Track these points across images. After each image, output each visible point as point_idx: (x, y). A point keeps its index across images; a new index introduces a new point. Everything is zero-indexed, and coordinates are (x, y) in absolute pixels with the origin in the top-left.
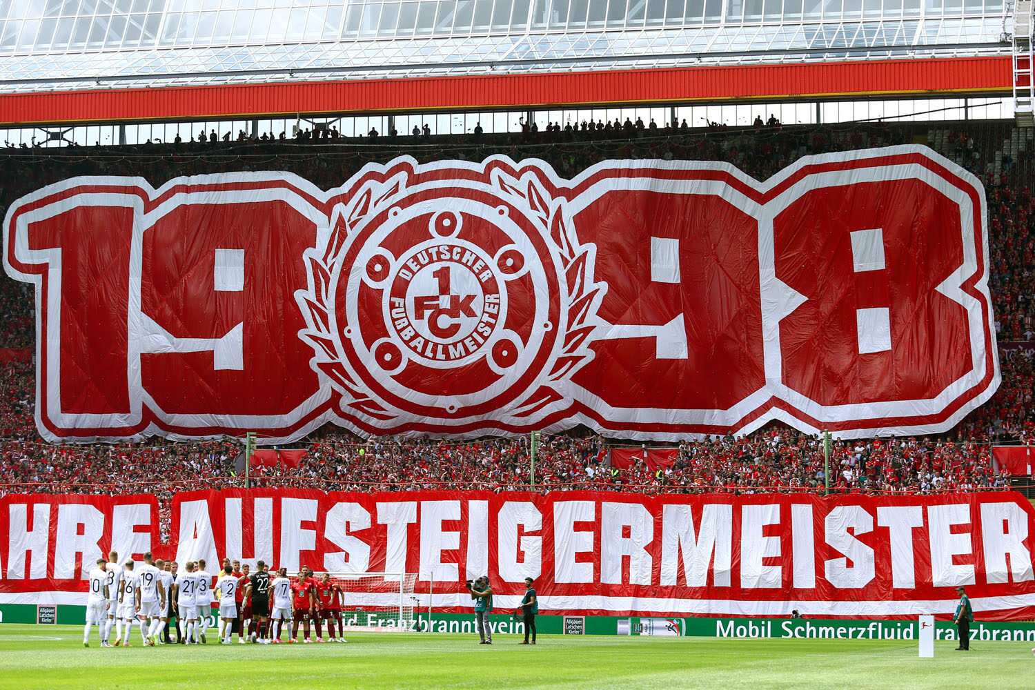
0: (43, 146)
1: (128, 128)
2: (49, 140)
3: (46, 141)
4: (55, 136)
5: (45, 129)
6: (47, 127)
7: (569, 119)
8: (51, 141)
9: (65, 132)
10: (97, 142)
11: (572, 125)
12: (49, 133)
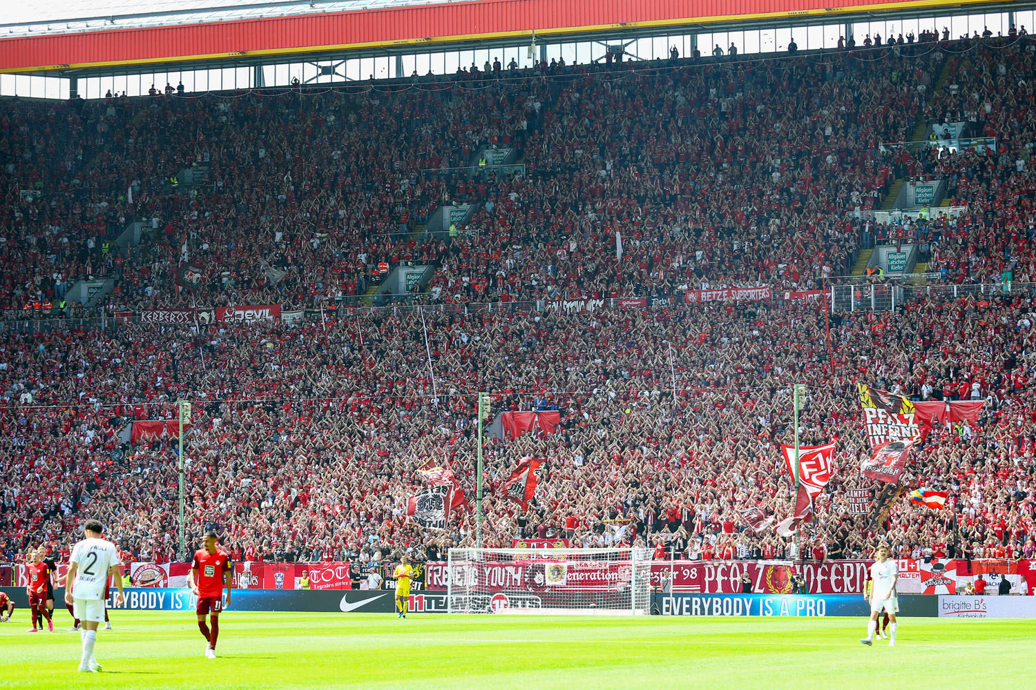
0: (314, 82)
1: (404, 58)
2: (320, 75)
3: (317, 77)
4: (326, 71)
5: (316, 63)
6: (317, 61)
7: (892, 31)
8: (322, 76)
9: (337, 66)
10: (371, 76)
11: (896, 37)
12: (320, 67)
